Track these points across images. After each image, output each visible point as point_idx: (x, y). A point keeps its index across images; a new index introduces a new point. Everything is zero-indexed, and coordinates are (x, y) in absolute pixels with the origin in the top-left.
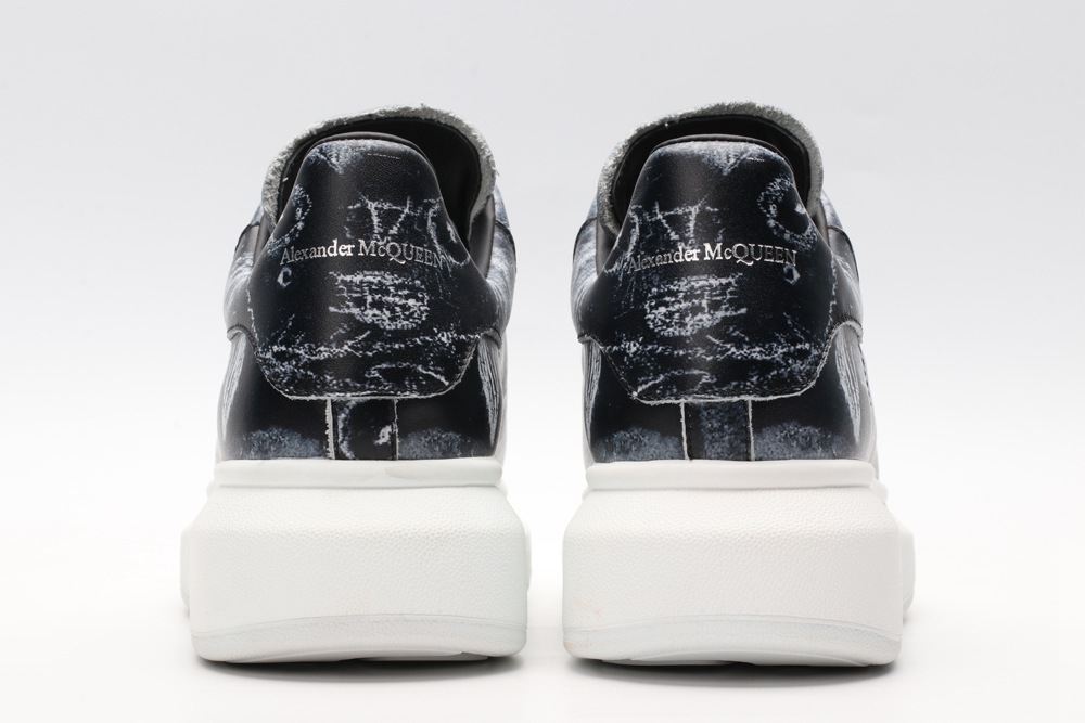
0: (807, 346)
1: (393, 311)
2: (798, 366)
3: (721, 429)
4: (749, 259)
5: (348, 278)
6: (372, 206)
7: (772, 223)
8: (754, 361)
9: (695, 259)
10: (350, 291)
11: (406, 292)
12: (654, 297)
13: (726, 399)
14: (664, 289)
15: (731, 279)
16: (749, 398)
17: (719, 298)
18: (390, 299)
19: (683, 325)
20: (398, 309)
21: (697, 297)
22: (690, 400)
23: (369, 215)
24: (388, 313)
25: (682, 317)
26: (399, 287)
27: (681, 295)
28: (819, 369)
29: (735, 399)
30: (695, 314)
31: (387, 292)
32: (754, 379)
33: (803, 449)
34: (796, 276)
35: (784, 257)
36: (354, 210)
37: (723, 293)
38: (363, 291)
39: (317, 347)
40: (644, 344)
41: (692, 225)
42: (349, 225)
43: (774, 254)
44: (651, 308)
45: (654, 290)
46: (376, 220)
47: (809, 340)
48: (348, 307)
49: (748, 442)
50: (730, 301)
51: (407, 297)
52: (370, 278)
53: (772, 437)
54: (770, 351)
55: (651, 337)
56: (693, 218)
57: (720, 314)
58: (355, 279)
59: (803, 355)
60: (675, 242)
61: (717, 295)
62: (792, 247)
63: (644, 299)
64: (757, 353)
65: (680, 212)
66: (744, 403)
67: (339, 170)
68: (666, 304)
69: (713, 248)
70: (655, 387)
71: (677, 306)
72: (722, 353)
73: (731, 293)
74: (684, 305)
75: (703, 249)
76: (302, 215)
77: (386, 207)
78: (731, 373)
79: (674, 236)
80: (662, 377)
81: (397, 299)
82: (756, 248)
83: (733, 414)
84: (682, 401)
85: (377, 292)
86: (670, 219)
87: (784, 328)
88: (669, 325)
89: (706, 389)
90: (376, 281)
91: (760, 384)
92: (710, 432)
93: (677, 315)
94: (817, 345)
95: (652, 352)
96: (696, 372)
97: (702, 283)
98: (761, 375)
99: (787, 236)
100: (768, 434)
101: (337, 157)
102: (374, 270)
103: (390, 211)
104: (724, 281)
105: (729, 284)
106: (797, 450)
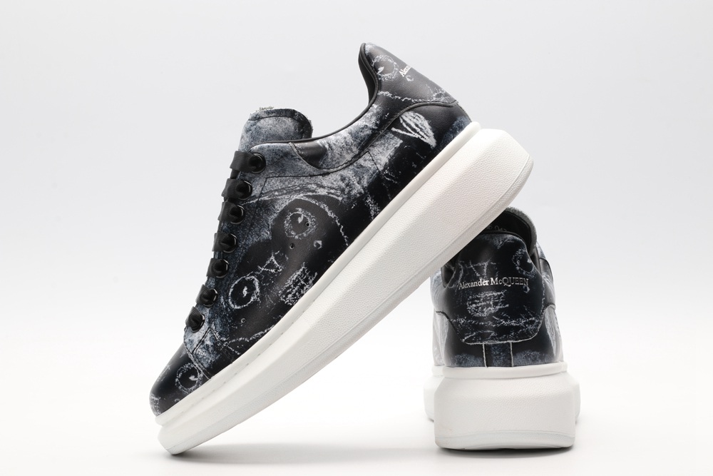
0: (534, 319)
2: (530, 327)
3: (499, 354)
4: (509, 284)
7: (518, 268)
8: (512, 326)
9: (487, 284)
12: (470, 300)
13: (502, 342)
14: (474, 297)
15: (502, 292)
16: (510, 342)
17: (497, 301)
19: (483, 312)
21: (488, 300)
22: (487, 343)
25: (482, 309)
27: (482, 300)
28: (539, 328)
29: (505, 342)
30: (487, 308)
32: (513, 334)
33: (533, 361)
34: (528, 289)
35: (523, 282)
37: (499, 299)
40: (467, 319)
41: (485, 270)
43: (519, 281)
44: (470, 305)
45: (470, 297)
47: (534, 316)
49: (510, 359)
50: (502, 302)
53: (520, 357)
54: (519, 322)
55: (470, 317)
56: (485, 267)
57: (498, 307)
59: (532, 322)
60: (479, 277)
61: (496, 299)
62: (526, 277)
63: (466, 301)
64: (513, 323)
65: (480, 265)
66: (509, 344)
68: (476, 303)
69: (494, 280)
70: (472, 337)
71: (480, 304)
72: (499, 323)
73: (502, 298)
74: (483, 304)
75: (490, 280)
78: (503, 332)
79: (478, 275)
80: (475, 333)
82: (512, 279)
83: (504, 348)
84: (484, 343)
86: (476, 268)
87: (524, 312)
88: (477, 312)
89: (493, 338)
91: (515, 336)
92: (495, 355)
93: (480, 308)
94: (537, 318)
95: (470, 323)
96: (489, 331)
97: (490, 294)
98: (515, 332)
99: (524, 273)
100: (518, 356)
104: (499, 293)
105: (501, 295)
106: (531, 362)
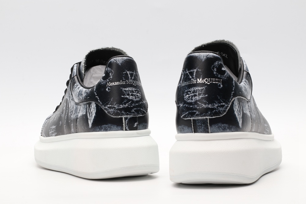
0: (224, 104)
1: (135, 96)
2: (221, 109)
3: (201, 125)
4: (209, 82)
5: (125, 89)
6: (128, 72)
7: (215, 73)
8: (209, 108)
9: (195, 83)
10: (126, 92)
11: (137, 92)
12: (186, 92)
13: (202, 118)
14: (188, 90)
15: (204, 88)
16: (208, 117)
17: (201, 93)
18: (134, 94)
19: (192, 99)
20: (136, 96)
21: (195, 92)
22: (194, 118)
23: (128, 74)
24: (134, 97)
25: (192, 97)
26: (136, 91)
27: (192, 92)
28: (227, 110)
29: (204, 118)
30: (195, 97)
31: (133, 92)
32: (209, 113)
33: (223, 130)
34: (222, 86)
35: (218, 81)
36: (124, 73)
37: (202, 91)
38: (129, 92)
39: (120, 105)
40: (183, 104)
41: (195, 74)
42: (124, 77)
43: (215, 81)
44: (185, 95)
45: (186, 91)
46: (129, 76)
47: (224, 102)
48: (126, 96)
49: (208, 128)
50: (203, 93)
51: (137, 93)
52: (130, 89)
53: (215, 127)
54: (213, 105)
55: (185, 103)
56: (195, 72)
57: (201, 96)
58: (127, 89)
59: (223, 106)
60: (191, 78)
61: (200, 92)
62: (221, 79)
63: (184, 93)
64: (210, 106)
65: (192, 71)
66: (207, 119)
67: (120, 64)
68: (188, 94)
69: (199, 80)
70: (186, 115)
71: (191, 95)
72: (201, 106)
73: (204, 91)
74: (192, 94)
75: (197, 80)
76: (112, 75)
77: (131, 73)
78: (205, 111)
79: (191, 77)
80: (187, 113)
81: (136, 94)
82: (211, 80)
83: (204, 122)
84: (192, 119)
85: (132, 92)
86: (190, 73)
87: (217, 99)
88: (189, 100)
89: (197, 115)
90: (131, 89)
91: (211, 114)
92: (199, 126)
93: (191, 97)
94: (227, 103)
95: (185, 106)
96: (195, 111)
97: (197, 89)
98: (211, 112)
99: (219, 76)
100: (213, 126)
101: (119, 61)
102: (130, 87)
103: (132, 73)
104: (202, 88)
105: (203, 89)
106: (222, 130)
